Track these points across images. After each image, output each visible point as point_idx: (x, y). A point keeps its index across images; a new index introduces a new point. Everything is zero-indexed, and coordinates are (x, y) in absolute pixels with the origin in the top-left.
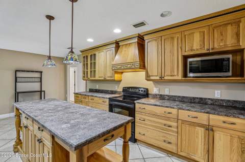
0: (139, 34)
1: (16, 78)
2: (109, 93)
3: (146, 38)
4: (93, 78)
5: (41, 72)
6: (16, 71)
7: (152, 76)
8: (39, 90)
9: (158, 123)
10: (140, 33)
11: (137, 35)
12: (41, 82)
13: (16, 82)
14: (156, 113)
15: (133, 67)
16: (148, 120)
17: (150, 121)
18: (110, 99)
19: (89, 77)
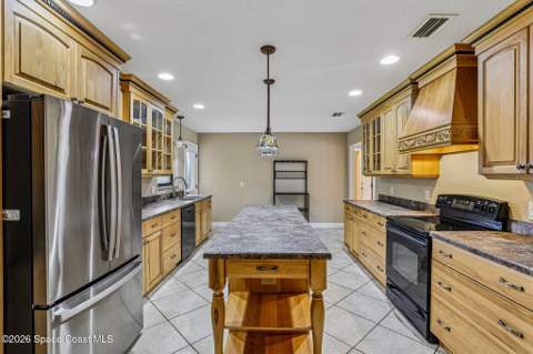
0: (457, 45)
1: (275, 172)
2: (412, 208)
3: (478, 48)
4: (377, 172)
5: (306, 162)
6: (275, 162)
7: (499, 163)
8: (303, 191)
9: (481, 307)
10: (458, 41)
11: (453, 49)
12: (306, 178)
13: (275, 178)
14: (478, 276)
15: (438, 141)
16: (459, 291)
17: (464, 295)
18: (391, 222)
19: (371, 167)
